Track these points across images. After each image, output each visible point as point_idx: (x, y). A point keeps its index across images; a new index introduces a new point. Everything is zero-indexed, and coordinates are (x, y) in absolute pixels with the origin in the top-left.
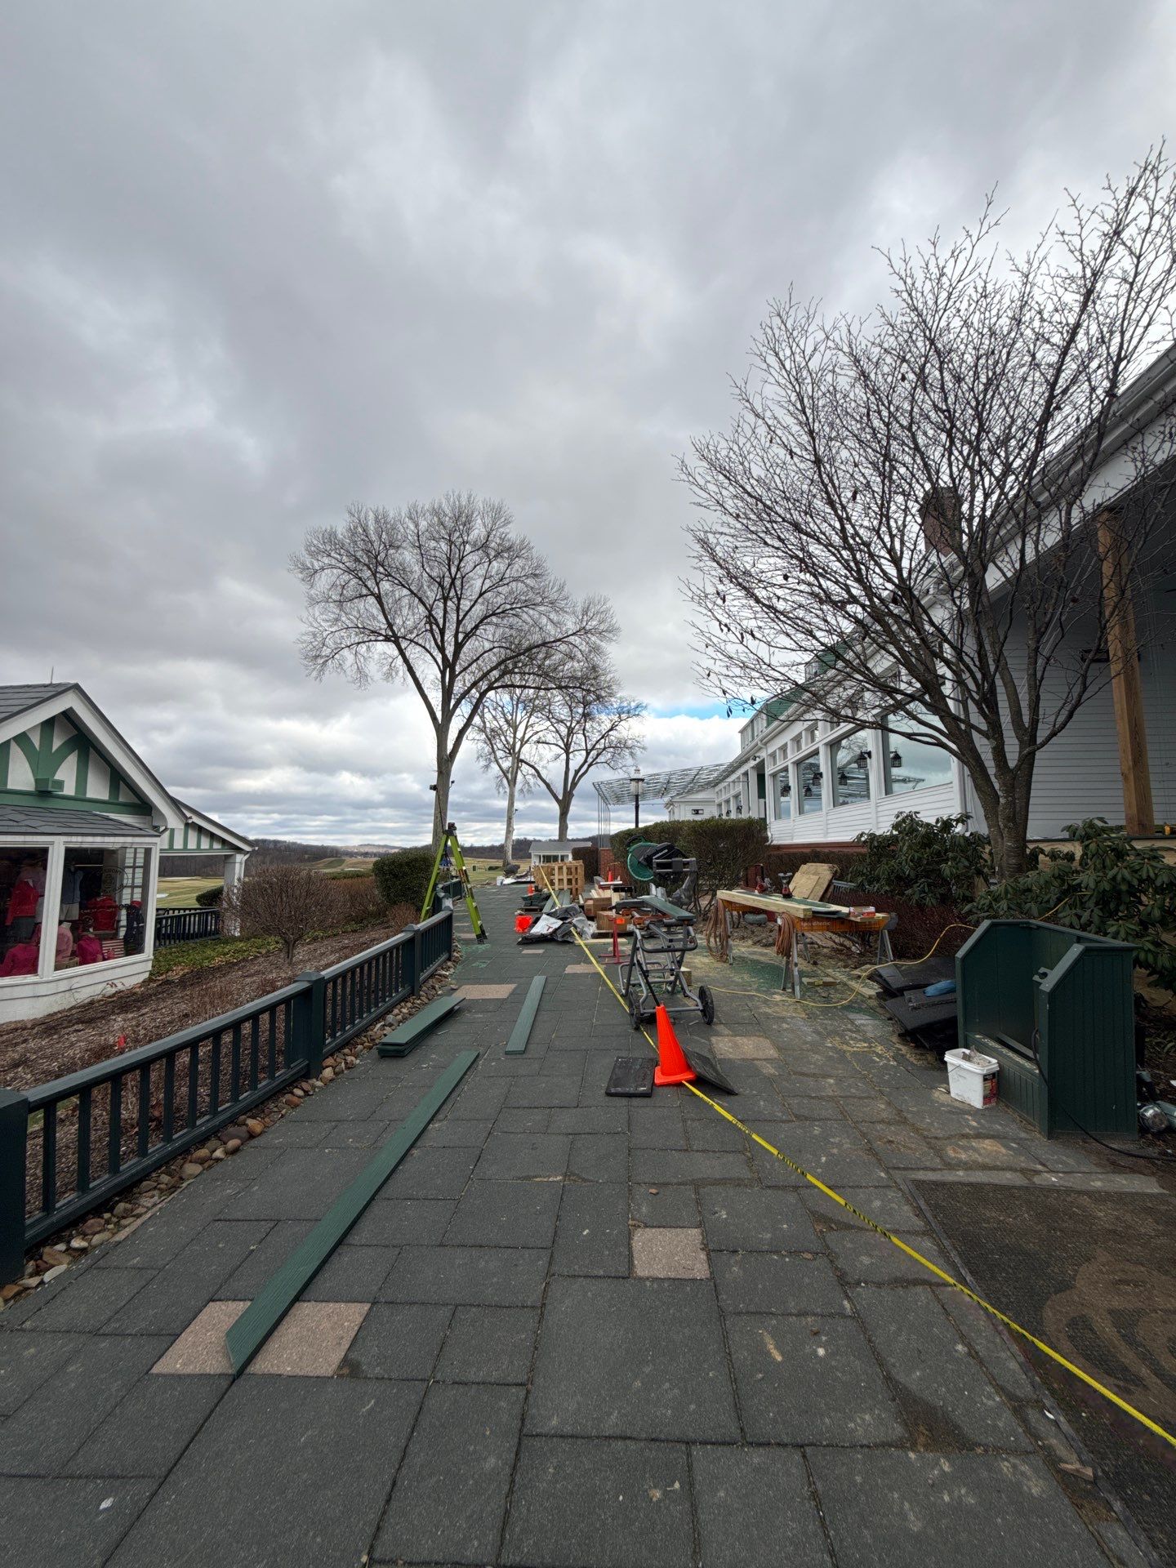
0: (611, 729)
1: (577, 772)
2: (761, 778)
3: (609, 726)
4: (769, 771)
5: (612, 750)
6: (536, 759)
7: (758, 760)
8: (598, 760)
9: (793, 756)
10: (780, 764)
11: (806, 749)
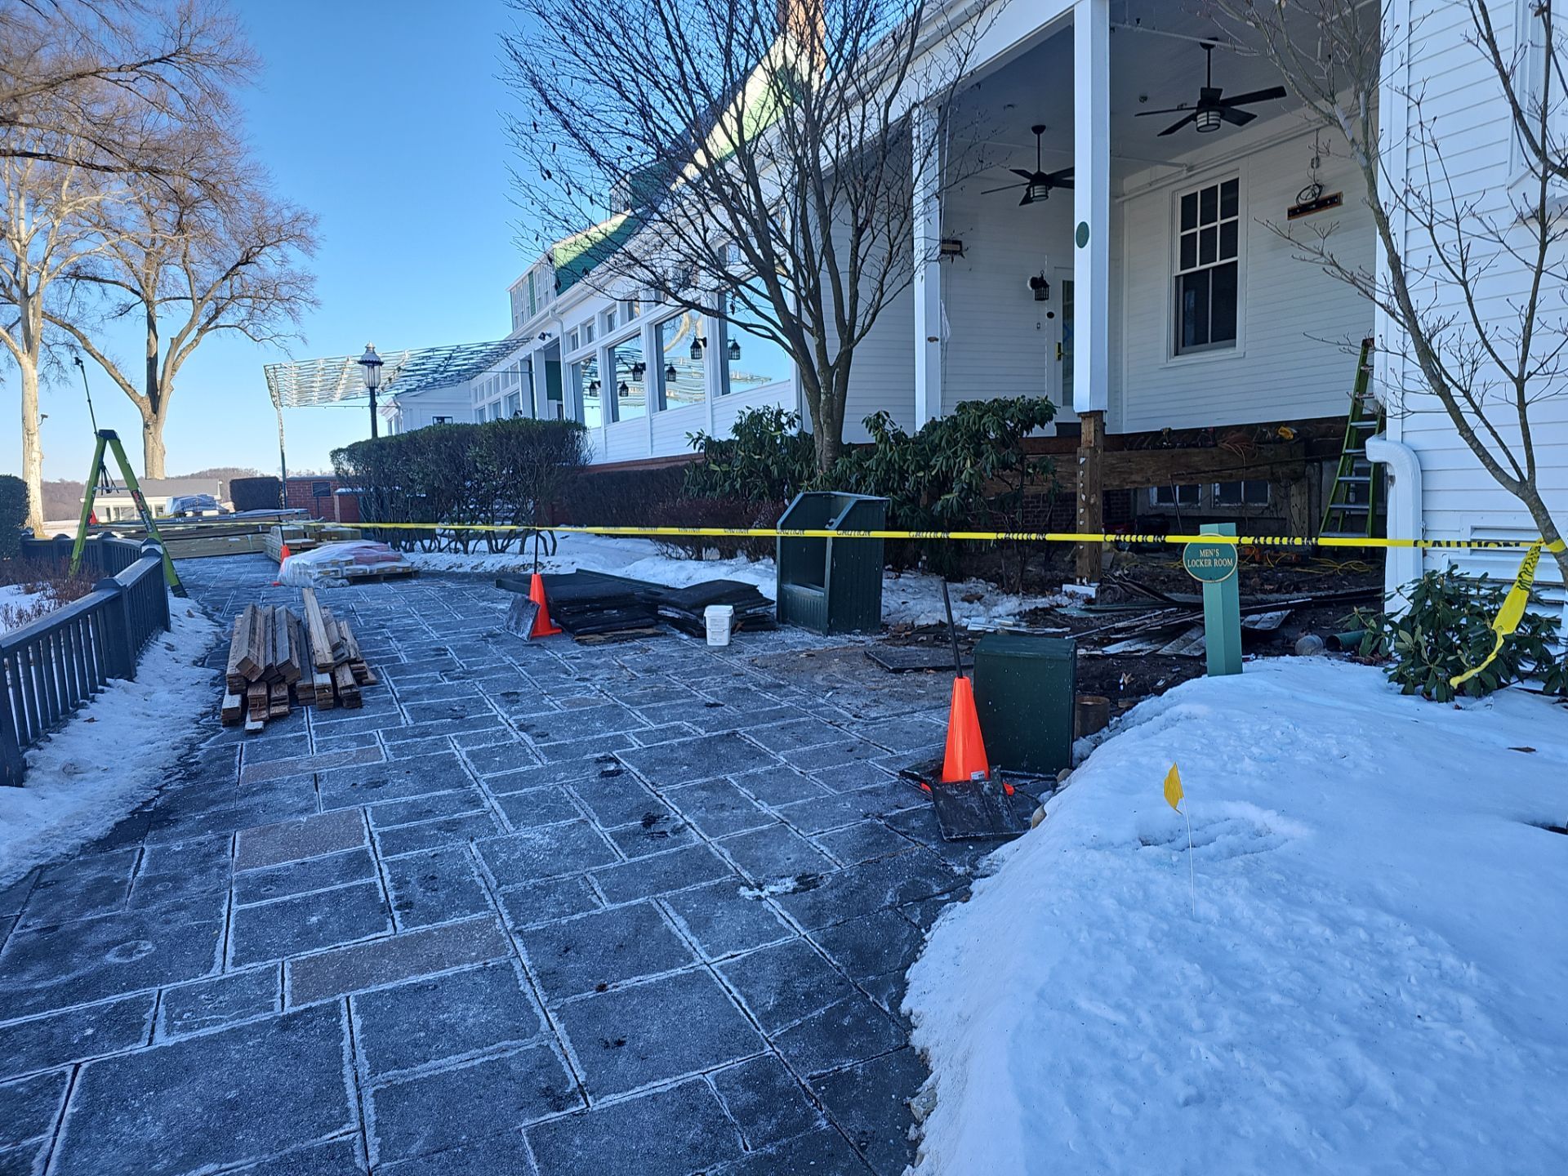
0: (246, 261)
1: (176, 342)
2: (553, 368)
3: (239, 255)
4: (567, 357)
5: (248, 302)
6: (73, 312)
7: (548, 340)
8: (220, 321)
9: (601, 340)
10: (583, 351)
11: (622, 329)
